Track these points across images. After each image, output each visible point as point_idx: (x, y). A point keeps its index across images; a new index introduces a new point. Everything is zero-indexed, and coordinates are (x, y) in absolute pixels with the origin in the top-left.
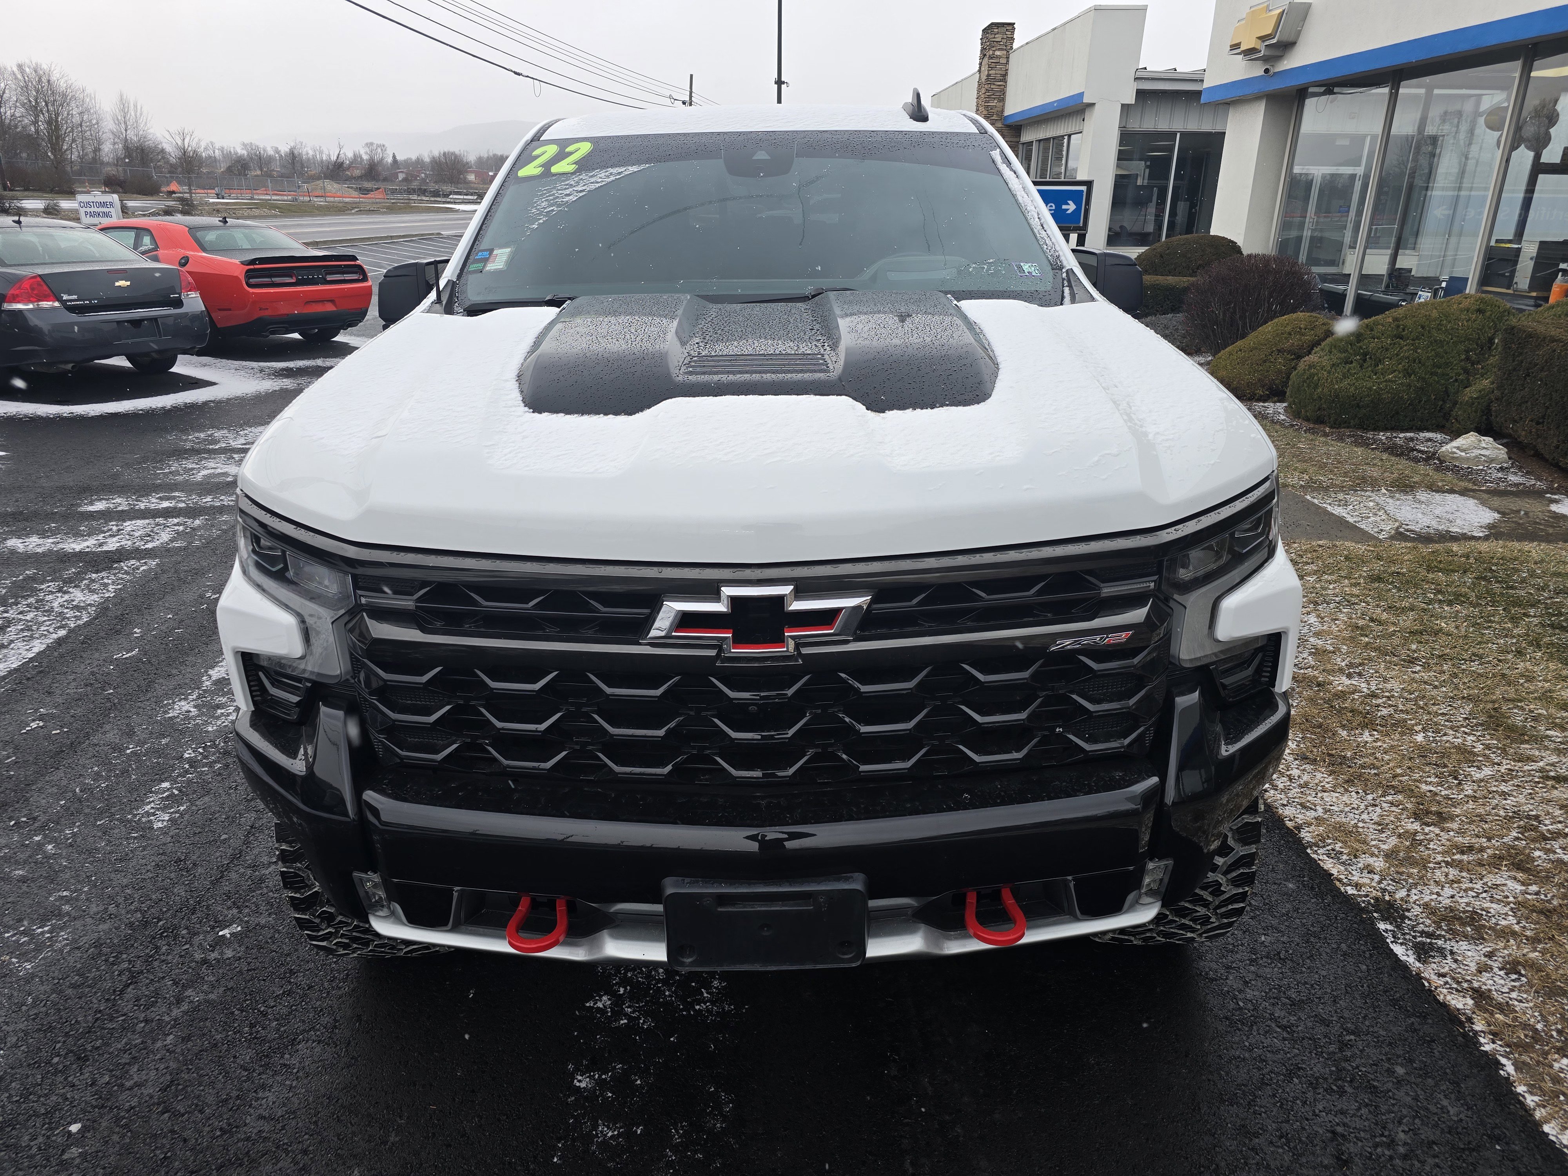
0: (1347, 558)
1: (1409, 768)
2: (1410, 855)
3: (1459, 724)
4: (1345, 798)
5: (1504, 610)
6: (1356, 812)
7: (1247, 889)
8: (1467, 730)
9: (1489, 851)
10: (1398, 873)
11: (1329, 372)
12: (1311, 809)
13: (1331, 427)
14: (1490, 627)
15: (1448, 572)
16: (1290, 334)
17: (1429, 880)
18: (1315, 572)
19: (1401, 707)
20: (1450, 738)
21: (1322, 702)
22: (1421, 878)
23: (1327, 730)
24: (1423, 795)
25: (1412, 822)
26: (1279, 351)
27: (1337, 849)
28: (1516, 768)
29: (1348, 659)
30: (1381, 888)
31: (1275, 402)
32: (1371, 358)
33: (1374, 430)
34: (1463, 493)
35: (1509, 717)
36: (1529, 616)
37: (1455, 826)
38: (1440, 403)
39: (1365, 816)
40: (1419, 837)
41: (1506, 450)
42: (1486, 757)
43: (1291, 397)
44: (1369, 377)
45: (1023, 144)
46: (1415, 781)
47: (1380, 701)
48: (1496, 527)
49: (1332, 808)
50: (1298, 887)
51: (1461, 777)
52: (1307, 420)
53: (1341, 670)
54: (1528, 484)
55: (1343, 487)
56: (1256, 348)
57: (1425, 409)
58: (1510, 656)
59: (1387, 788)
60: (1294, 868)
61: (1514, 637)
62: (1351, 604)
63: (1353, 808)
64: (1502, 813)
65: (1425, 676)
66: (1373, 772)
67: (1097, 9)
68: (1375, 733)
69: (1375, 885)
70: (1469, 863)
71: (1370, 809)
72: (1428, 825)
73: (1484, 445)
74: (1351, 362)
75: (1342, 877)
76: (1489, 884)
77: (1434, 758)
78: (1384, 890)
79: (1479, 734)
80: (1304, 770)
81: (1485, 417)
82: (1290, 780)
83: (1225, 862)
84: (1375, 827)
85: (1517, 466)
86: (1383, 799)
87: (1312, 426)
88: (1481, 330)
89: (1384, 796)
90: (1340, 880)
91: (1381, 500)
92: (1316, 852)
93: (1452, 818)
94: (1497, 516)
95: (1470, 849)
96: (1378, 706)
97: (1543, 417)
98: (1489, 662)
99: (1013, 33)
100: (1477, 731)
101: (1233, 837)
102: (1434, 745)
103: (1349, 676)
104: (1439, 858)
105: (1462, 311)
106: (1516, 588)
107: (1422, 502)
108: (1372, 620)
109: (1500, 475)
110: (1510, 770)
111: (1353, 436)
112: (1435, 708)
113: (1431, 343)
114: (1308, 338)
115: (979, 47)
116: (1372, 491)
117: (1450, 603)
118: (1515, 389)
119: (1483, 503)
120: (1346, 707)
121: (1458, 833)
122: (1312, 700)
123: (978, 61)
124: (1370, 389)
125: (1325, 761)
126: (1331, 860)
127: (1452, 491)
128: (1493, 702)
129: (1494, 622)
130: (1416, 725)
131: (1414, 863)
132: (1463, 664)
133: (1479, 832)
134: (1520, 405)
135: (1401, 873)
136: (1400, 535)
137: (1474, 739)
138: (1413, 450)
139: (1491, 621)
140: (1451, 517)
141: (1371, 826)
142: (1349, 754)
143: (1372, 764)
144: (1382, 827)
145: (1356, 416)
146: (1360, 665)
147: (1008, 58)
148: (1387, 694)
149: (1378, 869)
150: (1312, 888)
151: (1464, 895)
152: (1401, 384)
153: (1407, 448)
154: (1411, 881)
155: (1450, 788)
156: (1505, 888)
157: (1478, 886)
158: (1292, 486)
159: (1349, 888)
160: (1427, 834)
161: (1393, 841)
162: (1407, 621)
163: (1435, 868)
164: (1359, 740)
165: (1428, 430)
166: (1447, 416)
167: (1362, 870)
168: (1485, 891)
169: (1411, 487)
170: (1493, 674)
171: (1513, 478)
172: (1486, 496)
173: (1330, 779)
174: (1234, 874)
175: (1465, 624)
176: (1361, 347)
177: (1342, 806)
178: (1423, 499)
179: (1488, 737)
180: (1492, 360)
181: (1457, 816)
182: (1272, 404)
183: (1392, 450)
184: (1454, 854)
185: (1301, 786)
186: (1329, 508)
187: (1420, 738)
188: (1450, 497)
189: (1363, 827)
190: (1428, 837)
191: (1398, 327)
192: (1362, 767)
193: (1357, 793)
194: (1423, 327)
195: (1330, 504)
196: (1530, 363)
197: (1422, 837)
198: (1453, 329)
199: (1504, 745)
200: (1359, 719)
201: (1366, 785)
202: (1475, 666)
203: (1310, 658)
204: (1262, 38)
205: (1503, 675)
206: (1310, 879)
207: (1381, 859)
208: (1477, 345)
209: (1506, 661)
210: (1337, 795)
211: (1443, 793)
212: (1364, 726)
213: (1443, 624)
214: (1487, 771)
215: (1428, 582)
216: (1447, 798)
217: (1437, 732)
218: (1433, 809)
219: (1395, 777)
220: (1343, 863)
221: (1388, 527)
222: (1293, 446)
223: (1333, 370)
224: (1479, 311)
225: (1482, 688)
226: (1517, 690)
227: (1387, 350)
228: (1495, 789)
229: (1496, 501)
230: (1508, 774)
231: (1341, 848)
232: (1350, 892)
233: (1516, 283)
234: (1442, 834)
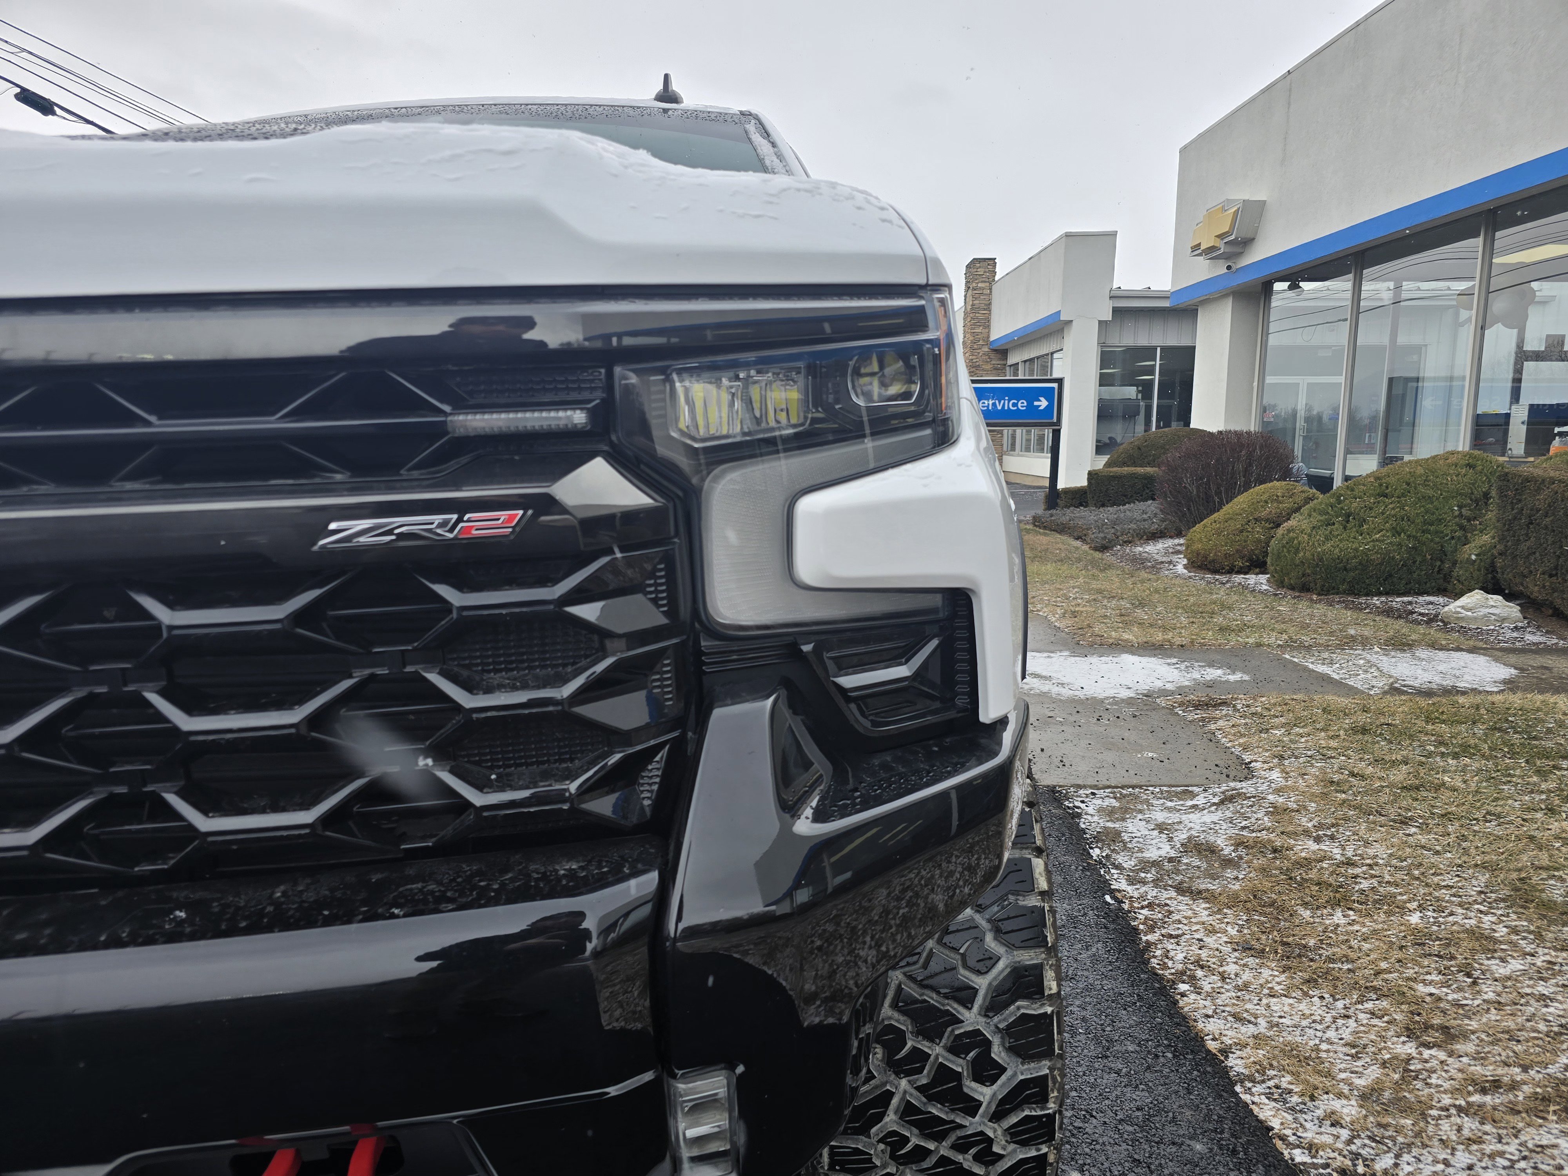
0: (1324, 710)
1: (1399, 961)
2: (1400, 1095)
3: (1470, 900)
4: (1302, 1006)
5: (1527, 762)
6: (1319, 1027)
7: (1044, 1149)
8: (1482, 908)
9: (1525, 1088)
10: (1380, 1125)
11: (1310, 535)
12: (1249, 1022)
13: (1319, 594)
14: (1510, 782)
15: (1451, 723)
16: (1266, 502)
17: (1430, 1138)
18: (1283, 725)
19: (1387, 878)
20: (1459, 919)
21: (1277, 872)
22: (1418, 1135)
23: (1281, 909)
24: (1419, 1001)
25: (1404, 1043)
26: (1256, 519)
27: (1284, 1085)
28: (1560, 960)
29: (1317, 819)
30: (1351, 1152)
31: (1257, 574)
32: (1354, 519)
33: (1367, 595)
34: (1472, 650)
35: (1543, 891)
36: (1561, 769)
37: (1470, 1047)
38: (1438, 563)
39: (1331, 1034)
40: (1415, 1066)
41: (1519, 608)
42: (1514, 945)
43: (1272, 565)
44: (1355, 538)
45: (1010, 366)
46: (1409, 979)
47: (1357, 871)
48: (1513, 682)
49: (1281, 1021)
50: (1211, 1150)
51: (1476, 974)
52: (1292, 588)
53: (1306, 833)
54: (1549, 643)
55: (1328, 646)
56: (1231, 519)
57: (1422, 570)
58: (1539, 815)
59: (1367, 991)
60: (1208, 1117)
61: (1542, 792)
62: (1325, 758)
63: (1314, 1021)
64: (1542, 1027)
65: (1423, 839)
66: (1346, 967)
67: (1068, 235)
68: (1351, 913)
69: (1340, 1145)
70: (1494, 1108)
71: (1340, 1022)
72: (1427, 1046)
73: (1492, 603)
74: (1334, 524)
75: (1288, 1132)
76: (1530, 1145)
77: (1436, 946)
78: (1356, 1156)
79: (1500, 912)
80: (1244, 965)
81: (1490, 576)
82: (1223, 979)
83: (994, 1095)
84: (1346, 1050)
85: (1535, 625)
86: (1360, 1006)
87: (1297, 594)
88: (1473, 484)
89: (1362, 1003)
90: (1283, 1138)
91: (1373, 658)
92: (1248, 1091)
93: (1465, 1035)
94: (1514, 671)
95: (1496, 1085)
96: (1356, 877)
97: (1556, 568)
98: (1511, 823)
99: (995, 266)
100: (1498, 908)
101: (1003, 1044)
102: (1435, 928)
103: (1318, 840)
104: (1447, 1100)
105: (1449, 466)
106: (1541, 739)
107: (1420, 659)
108: (1353, 774)
109: (1515, 635)
110: (1550, 962)
111: (1344, 602)
112: (1436, 879)
113: (1419, 499)
114: (1287, 505)
115: (964, 281)
116: (1363, 650)
117: (1456, 756)
118: (1519, 540)
119: (1497, 660)
120: (1311, 879)
121: (1475, 1059)
122: (1264, 871)
123: (963, 294)
124: (1356, 550)
125: (1276, 952)
126: (1273, 1104)
127: (1458, 649)
128: (1519, 870)
129: (1515, 776)
130: (1409, 901)
131: (1406, 1109)
132: (1475, 825)
133: (1508, 1057)
134: (1527, 557)
135: (1385, 1126)
136: (1394, 690)
137: (1494, 919)
138: (1412, 613)
139: (1510, 775)
140: (1458, 673)
141: (1340, 1049)
142: (1312, 942)
143: (1344, 956)
144: (1356, 1049)
145: (1344, 579)
146: (1333, 825)
147: (991, 289)
148: (1368, 861)
149: (1348, 1119)
150: (1234, 1152)
151: (1490, 1164)
152: (1391, 543)
153: (1405, 611)
154: (1400, 1139)
155: (1460, 989)
156: (1555, 1152)
157: (1512, 1148)
158: (1268, 645)
159: (1297, 1152)
160: (1426, 1061)
161: (1374, 1072)
162: (1399, 775)
163: (1440, 1118)
164: (1327, 922)
165: (1429, 594)
166: (1447, 578)
167: (1321, 1121)
168: (1525, 1158)
169: (1409, 645)
170: (1516, 836)
171: (1530, 638)
172: (1500, 654)
173: (1283, 977)
174: (1013, 1119)
175: (1477, 778)
176: (1342, 509)
177: (1297, 1018)
178: (1423, 656)
179: (1514, 916)
180: (1490, 515)
181: (1473, 1032)
182: (1254, 576)
183: (1388, 612)
184: (1470, 1094)
185: (1238, 988)
186: (1311, 666)
187: (1414, 919)
188: (1455, 654)
189: (1328, 1051)
190: (1428, 1065)
191: (1381, 485)
192: (1330, 960)
193: (1322, 998)
194: (1408, 484)
195: (1312, 663)
196: (1532, 510)
197: (1419, 1067)
198: (1441, 484)
199: (1538, 927)
200: (1328, 893)
201: (1335, 987)
202: (1491, 827)
203: (1266, 819)
204: (1221, 236)
205: (1532, 838)
206: (1233, 1135)
207: (1353, 1102)
208: (1471, 500)
209: (1533, 821)
210: (1291, 1001)
211: (1450, 998)
212: (1335, 904)
213: (1446, 778)
214: (1516, 965)
215: (1427, 734)
216: (1457, 1004)
217: (1439, 911)
218: (1436, 1021)
219: (1377, 973)
220: (1292, 1109)
221: (1381, 683)
222: (1272, 609)
223: (1314, 532)
224: (1470, 466)
225: (1502, 853)
226: (1551, 856)
227: (1371, 509)
228: (1528, 991)
229: (1513, 658)
230: (1548, 969)
231: (1290, 1083)
232: (1298, 1159)
233: (1510, 449)
234: (1450, 1060)
